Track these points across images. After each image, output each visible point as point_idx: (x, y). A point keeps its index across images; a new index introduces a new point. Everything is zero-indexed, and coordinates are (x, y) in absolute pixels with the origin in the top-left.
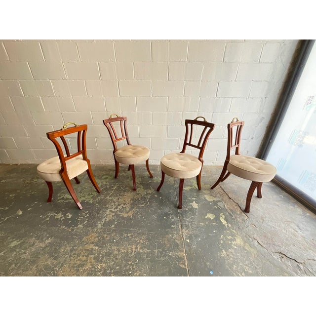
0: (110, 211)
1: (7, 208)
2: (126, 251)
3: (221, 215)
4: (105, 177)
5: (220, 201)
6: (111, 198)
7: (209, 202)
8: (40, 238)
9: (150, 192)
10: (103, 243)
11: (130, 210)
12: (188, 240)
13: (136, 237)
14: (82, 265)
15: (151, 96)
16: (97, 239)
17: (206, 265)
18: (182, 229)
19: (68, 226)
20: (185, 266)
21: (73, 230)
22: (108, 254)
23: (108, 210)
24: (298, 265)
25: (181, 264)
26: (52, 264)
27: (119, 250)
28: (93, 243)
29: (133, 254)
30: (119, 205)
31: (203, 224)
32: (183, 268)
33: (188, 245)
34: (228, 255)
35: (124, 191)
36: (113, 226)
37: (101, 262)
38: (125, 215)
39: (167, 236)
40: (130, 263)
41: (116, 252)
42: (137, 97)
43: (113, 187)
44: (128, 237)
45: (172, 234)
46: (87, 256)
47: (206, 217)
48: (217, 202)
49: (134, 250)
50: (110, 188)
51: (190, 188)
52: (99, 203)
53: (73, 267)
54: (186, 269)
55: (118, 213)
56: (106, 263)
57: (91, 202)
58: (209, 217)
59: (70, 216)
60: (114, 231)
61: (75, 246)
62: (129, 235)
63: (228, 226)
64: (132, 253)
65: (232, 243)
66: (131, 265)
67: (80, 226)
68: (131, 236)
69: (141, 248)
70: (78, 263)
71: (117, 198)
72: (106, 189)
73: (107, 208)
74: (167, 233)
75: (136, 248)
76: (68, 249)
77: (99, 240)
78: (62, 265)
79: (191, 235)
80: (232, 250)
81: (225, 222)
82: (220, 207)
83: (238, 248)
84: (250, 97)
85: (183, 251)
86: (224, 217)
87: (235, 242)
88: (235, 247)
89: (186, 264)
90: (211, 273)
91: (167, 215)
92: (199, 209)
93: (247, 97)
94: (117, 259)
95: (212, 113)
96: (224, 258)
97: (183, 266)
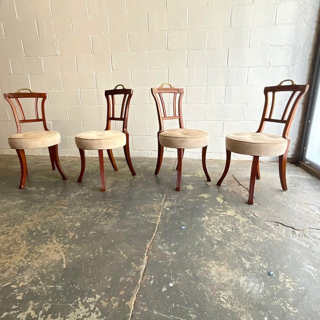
0: (87, 188)
2: (96, 211)
3: (219, 195)
7: (210, 186)
8: (12, 200)
9: (138, 177)
10: (74, 206)
11: (110, 188)
12: (168, 209)
13: (110, 204)
14: (50, 216)
15: (148, 69)
16: (68, 203)
17: (180, 223)
18: (165, 202)
19: (41, 195)
21: (44, 197)
22: (77, 212)
23: (85, 187)
24: (294, 231)
25: (152, 221)
26: (22, 213)
27: (88, 210)
28: (63, 205)
29: (103, 213)
31: (192, 200)
32: (153, 223)
33: (167, 211)
34: (210, 220)
36: (87, 197)
37: (68, 215)
39: (146, 205)
40: (98, 217)
41: (85, 211)
42: (131, 70)
45: (152, 204)
46: (56, 212)
47: (199, 196)
49: (104, 211)
51: (190, 175)
53: (42, 216)
54: (156, 224)
56: (74, 216)
58: (203, 196)
59: (43, 189)
60: (87, 199)
61: (45, 206)
62: (102, 202)
63: (223, 203)
65: (220, 214)
67: (53, 195)
68: (105, 203)
69: (113, 210)
70: (46, 214)
74: (145, 203)
75: (108, 210)
76: (39, 207)
77: (70, 204)
78: (31, 215)
79: (174, 206)
80: (217, 217)
81: (222, 200)
82: (222, 190)
83: (226, 217)
84: (271, 64)
85: (159, 214)
86: (222, 197)
87: (224, 213)
88: (223, 216)
89: (158, 221)
90: (183, 227)
91: (152, 193)
92: (193, 190)
93: (268, 66)
94: (85, 214)
95: (225, 87)
96: (204, 221)
97: (155, 222)
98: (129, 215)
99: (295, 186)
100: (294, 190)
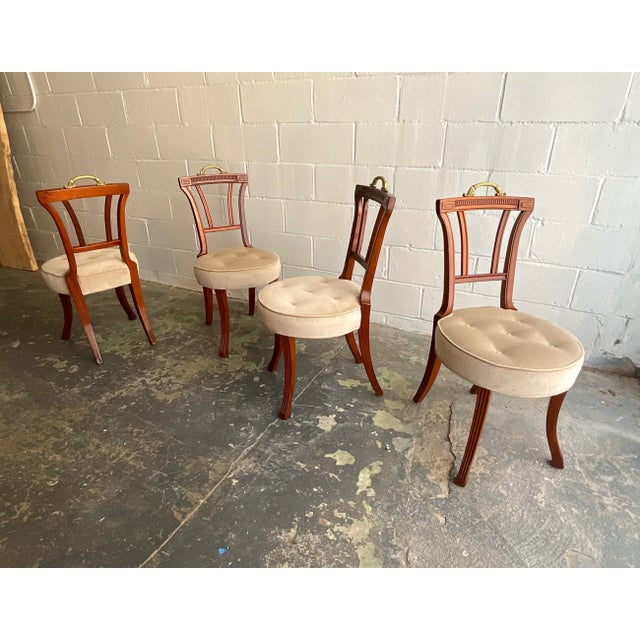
0: (143, 381)
1: (6, 333)
2: (107, 452)
3: (373, 464)
4: (189, 317)
5: (406, 436)
6: (164, 359)
7: (374, 428)
8: (11, 390)
9: (252, 367)
10: (86, 428)
11: (179, 390)
12: (235, 482)
13: (145, 438)
14: (31, 446)
15: (313, 122)
16: (81, 418)
17: (225, 535)
18: (245, 457)
19: (60, 384)
20: (184, 517)
21: (61, 392)
22: (78, 446)
23: (140, 379)
25: (180, 511)
27: (98, 446)
28: (70, 421)
29: (114, 461)
30: (166, 375)
31: (303, 466)
32: (176, 520)
33: (227, 488)
34: (294, 542)
35: (201, 353)
36: (125, 407)
37: (58, 452)
38: (161, 396)
39: (202, 459)
40: (97, 471)
41: (91, 448)
43: (186, 340)
44: (132, 432)
45: (216, 458)
46: (48, 436)
47: (327, 456)
48: (396, 434)
49: (121, 456)
50: (180, 340)
52: (136, 362)
54: (179, 523)
55: (153, 389)
56: (64, 456)
57: (125, 357)
58: (337, 458)
59: (75, 370)
60: (119, 415)
61: (45, 416)
62: (136, 430)
63: (364, 493)
64: (114, 458)
65: (331, 527)
66: (97, 476)
67: (76, 390)
68: (139, 433)
69: (136, 459)
70: (29, 440)
71: (175, 362)
72: (171, 342)
73: (141, 374)
74: (206, 453)
75: (128, 455)
76: (34, 416)
77: (85, 420)
79: (251, 475)
80: (315, 539)
81: (368, 482)
82: (393, 447)
83: (336, 542)
84: (627, 116)
85: (204, 495)
86: (377, 471)
87: (342, 529)
88: (332, 537)
89: (189, 516)
90: (221, 551)
91: (241, 421)
92: (328, 434)
93: (617, 121)
94: (83, 458)
95: (488, 173)
96: (277, 544)
97: (179, 517)
98: (151, 483)
99: (591, 475)
100: (581, 487)
